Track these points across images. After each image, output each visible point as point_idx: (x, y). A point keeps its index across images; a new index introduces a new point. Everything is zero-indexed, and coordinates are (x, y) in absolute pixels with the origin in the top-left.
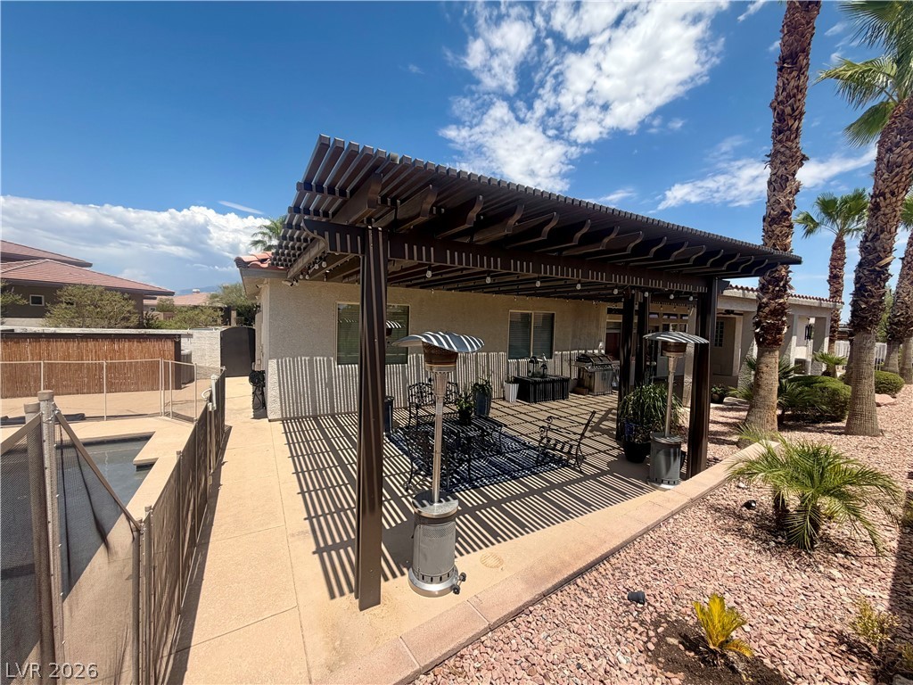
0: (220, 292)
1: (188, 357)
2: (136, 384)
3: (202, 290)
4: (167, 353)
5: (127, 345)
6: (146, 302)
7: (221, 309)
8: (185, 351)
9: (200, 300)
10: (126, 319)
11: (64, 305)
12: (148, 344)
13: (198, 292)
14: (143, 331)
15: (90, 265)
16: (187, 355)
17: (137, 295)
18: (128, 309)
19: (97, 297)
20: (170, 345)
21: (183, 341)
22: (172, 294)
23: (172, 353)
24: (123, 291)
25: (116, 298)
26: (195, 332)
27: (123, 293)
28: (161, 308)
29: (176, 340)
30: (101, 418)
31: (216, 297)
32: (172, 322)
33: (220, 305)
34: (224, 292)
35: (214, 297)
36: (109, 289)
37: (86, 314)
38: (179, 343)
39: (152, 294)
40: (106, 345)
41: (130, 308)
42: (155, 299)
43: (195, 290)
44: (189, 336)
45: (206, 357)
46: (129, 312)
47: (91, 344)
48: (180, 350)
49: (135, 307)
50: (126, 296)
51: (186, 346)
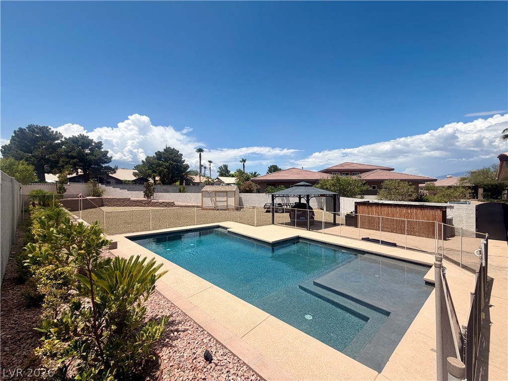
0: (468, 175)
1: (451, 221)
2: (419, 232)
3: (454, 175)
4: (437, 217)
5: (415, 210)
6: (420, 185)
7: (469, 187)
8: (449, 217)
9: (453, 182)
10: (410, 195)
11: (384, 189)
12: (426, 211)
13: (450, 177)
14: (422, 203)
15: (393, 169)
16: (450, 220)
17: (415, 183)
18: (411, 190)
19: (397, 184)
20: (439, 213)
21: (448, 210)
22: (436, 180)
23: (441, 217)
24: (409, 181)
25: (406, 185)
26: (455, 205)
27: (409, 182)
28: (427, 188)
29: (443, 210)
30: (403, 248)
31: (464, 179)
32: (436, 197)
33: (468, 185)
34: (472, 176)
35: (463, 179)
36: (402, 180)
37: (392, 193)
38: (446, 211)
39: (423, 181)
40: (404, 210)
41: (412, 190)
42: (424, 183)
43: (449, 176)
44: (451, 207)
45: (464, 222)
46: (411, 192)
47: (398, 209)
48: (446, 216)
49: (415, 189)
50: (410, 183)
51: (450, 214)
